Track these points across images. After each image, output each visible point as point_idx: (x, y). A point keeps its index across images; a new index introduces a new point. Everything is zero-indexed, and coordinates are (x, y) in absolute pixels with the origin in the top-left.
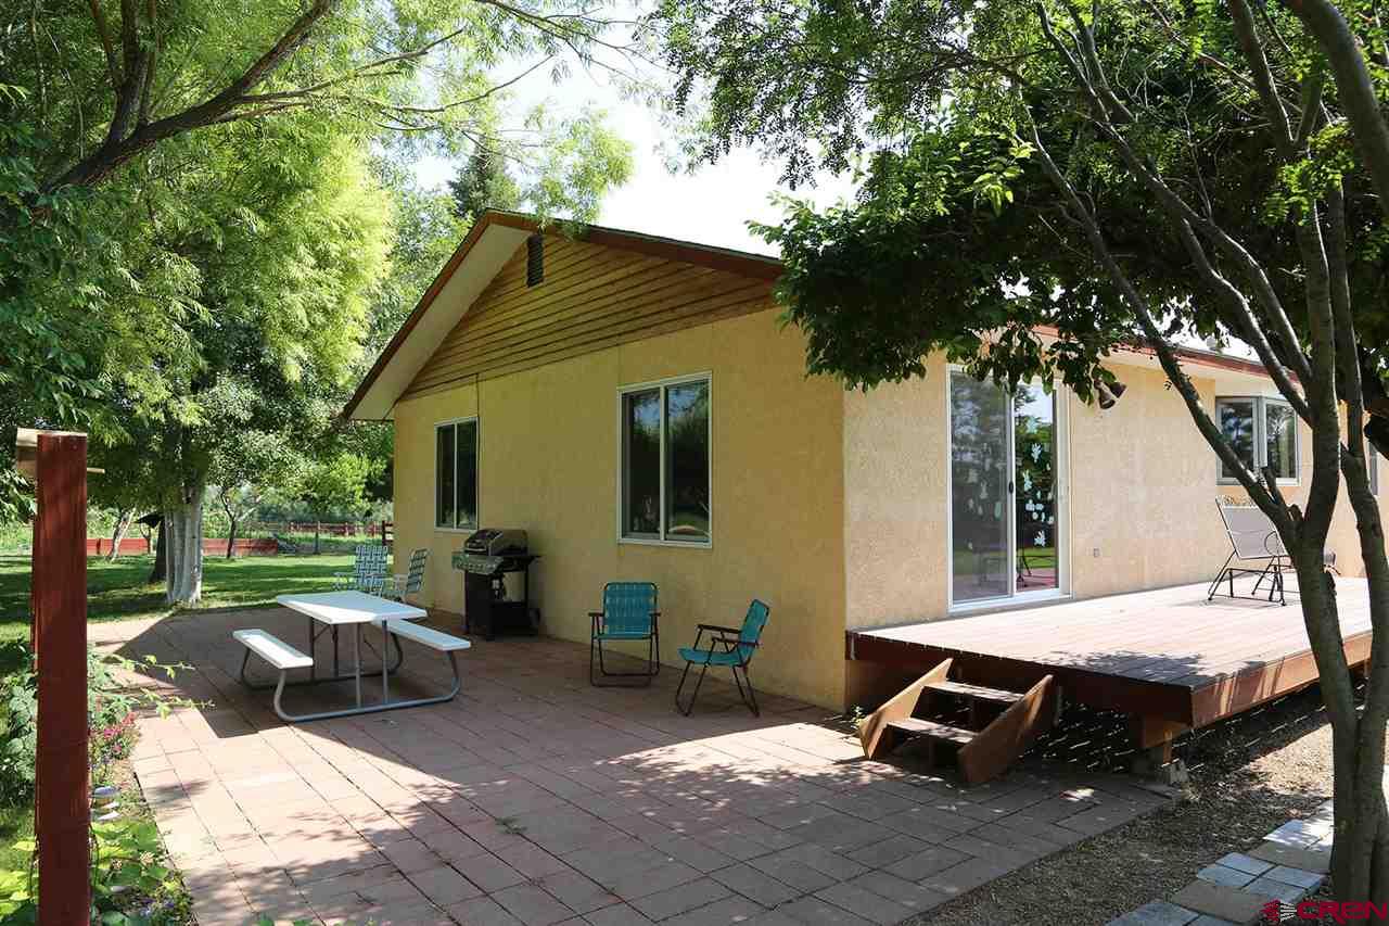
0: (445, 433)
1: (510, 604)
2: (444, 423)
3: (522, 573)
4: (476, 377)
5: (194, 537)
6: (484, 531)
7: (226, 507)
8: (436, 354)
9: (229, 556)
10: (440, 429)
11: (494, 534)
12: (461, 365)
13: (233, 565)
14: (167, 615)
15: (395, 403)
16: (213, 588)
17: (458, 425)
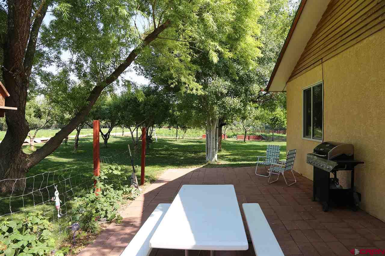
0: (307, 92)
1: (341, 190)
2: (306, 87)
3: (350, 172)
4: (321, 61)
5: (213, 138)
6: (326, 143)
7: (244, 126)
8: (302, 55)
9: (245, 141)
10: (304, 91)
11: (332, 145)
12: (314, 57)
13: (245, 144)
14: (202, 166)
15: (287, 83)
16: (229, 154)
17: (313, 88)
